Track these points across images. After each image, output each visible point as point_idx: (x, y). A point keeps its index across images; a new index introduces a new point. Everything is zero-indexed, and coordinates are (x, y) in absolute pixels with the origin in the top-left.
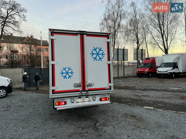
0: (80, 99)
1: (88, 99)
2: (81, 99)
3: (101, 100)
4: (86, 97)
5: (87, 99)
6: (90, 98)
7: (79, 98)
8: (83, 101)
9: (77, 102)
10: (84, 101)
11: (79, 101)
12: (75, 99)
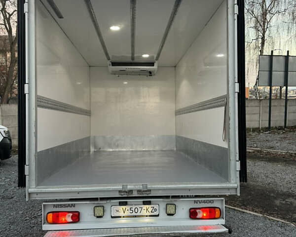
0: (124, 207)
1: (150, 210)
2: (128, 207)
3: (193, 214)
4: (145, 203)
5: (146, 210)
6: (156, 207)
7: (121, 204)
8: (134, 214)
9: (112, 217)
10: (138, 214)
11: (122, 214)
12: (107, 205)
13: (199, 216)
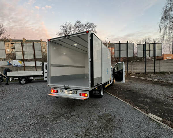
0: (66, 91)
4: (70, 90)
5: (71, 92)
6: (73, 91)
8: (68, 93)
9: (64, 93)
12: (63, 90)
13: (81, 95)
